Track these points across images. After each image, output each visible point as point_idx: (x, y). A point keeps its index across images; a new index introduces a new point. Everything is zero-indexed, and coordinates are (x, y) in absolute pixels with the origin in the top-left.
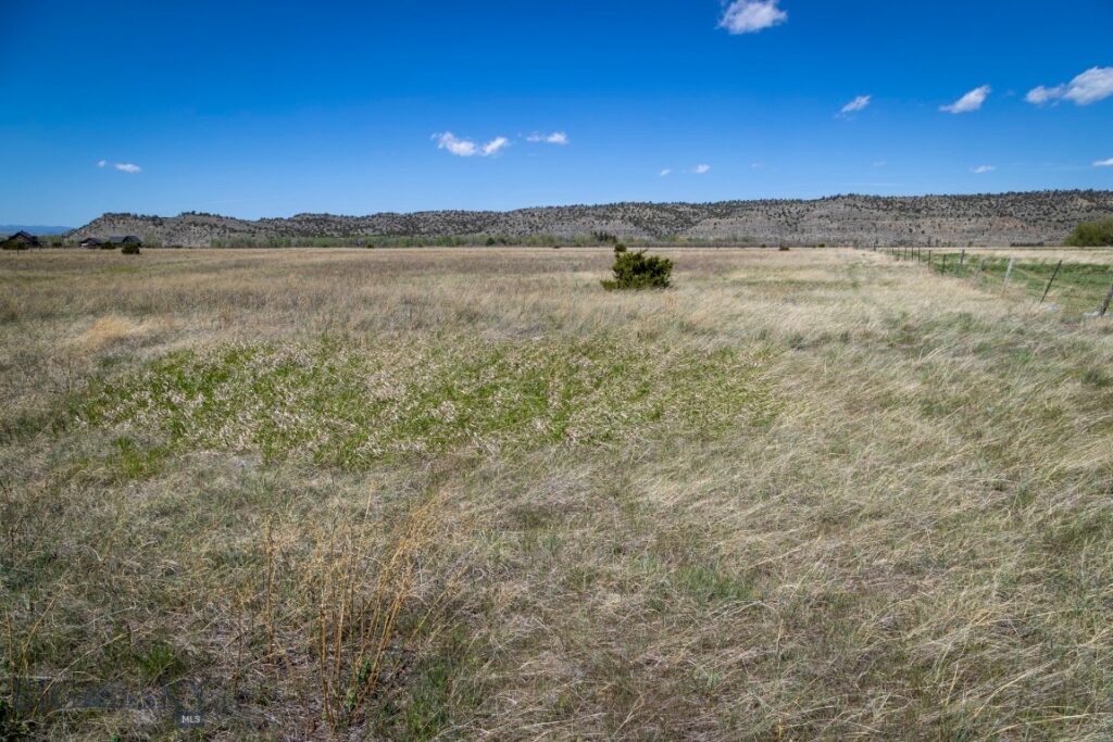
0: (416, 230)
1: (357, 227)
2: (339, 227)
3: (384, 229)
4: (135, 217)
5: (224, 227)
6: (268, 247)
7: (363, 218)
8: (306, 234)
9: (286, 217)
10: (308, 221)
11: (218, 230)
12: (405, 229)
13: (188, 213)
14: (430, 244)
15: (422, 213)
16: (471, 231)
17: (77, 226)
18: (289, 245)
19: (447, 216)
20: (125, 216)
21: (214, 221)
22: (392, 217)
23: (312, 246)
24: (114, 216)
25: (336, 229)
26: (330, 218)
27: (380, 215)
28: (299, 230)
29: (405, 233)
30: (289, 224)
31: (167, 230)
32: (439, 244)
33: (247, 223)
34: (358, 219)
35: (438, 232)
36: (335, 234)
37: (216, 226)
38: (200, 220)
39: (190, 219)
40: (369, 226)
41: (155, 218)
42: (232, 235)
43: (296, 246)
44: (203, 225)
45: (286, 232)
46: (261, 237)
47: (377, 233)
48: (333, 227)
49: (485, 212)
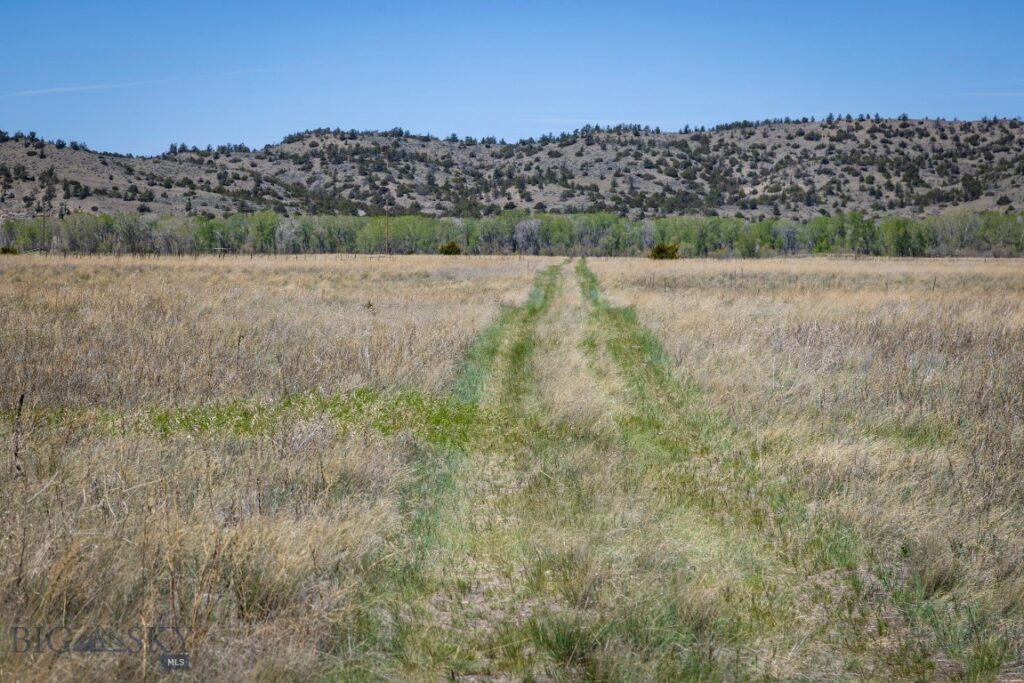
0: (724, 188)
1: (504, 179)
2: (441, 179)
3: (604, 187)
5: (49, 176)
6: (196, 250)
7: (528, 147)
8: (324, 203)
10: (336, 157)
11: (27, 189)
14: (788, 246)
15: (745, 127)
16: (941, 198)
18: (267, 244)
19: (843, 136)
22: (633, 140)
25: (431, 187)
26: (412, 148)
27: (589, 135)
28: (297, 190)
29: (684, 203)
30: (267, 168)
32: (821, 244)
34: (508, 151)
35: (810, 200)
36: (428, 205)
40: (552, 178)
42: (72, 204)
45: (257, 194)
46: (170, 217)
47: (580, 201)
48: (421, 179)
49: (989, 125)
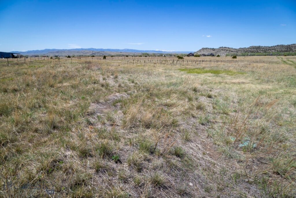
0: (291, 50)
1: (269, 50)
2: (263, 50)
3: (279, 50)
4: (209, 49)
5: (230, 51)
6: (241, 56)
7: (272, 47)
8: (252, 52)
9: (247, 47)
10: (254, 48)
11: (228, 51)
12: (286, 50)
13: (221, 47)
15: (294, 44)
17: (196, 51)
18: (247, 55)
20: (207, 48)
21: (227, 49)
22: (282, 46)
23: (255, 56)
24: (204, 48)
25: (262, 50)
26: (260, 47)
27: (278, 46)
28: (250, 51)
29: (287, 51)
30: (248, 49)
31: (215, 52)
33: (236, 49)
34: (270, 47)
36: (262, 52)
37: (228, 50)
38: (224, 49)
39: (221, 49)
40: (274, 49)
41: (213, 49)
42: (232, 52)
43: (250, 56)
44: (224, 50)
45: (247, 51)
46: (240, 53)
47: (276, 51)
48: (261, 50)
